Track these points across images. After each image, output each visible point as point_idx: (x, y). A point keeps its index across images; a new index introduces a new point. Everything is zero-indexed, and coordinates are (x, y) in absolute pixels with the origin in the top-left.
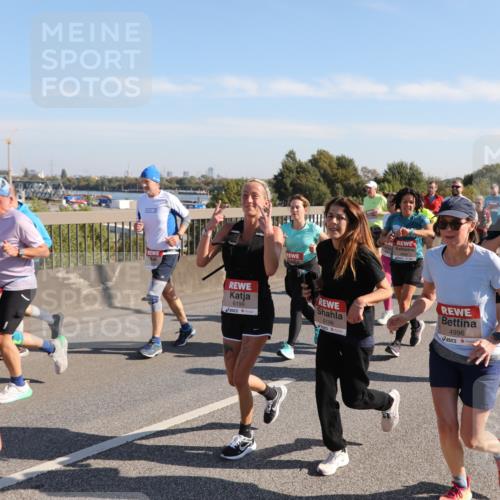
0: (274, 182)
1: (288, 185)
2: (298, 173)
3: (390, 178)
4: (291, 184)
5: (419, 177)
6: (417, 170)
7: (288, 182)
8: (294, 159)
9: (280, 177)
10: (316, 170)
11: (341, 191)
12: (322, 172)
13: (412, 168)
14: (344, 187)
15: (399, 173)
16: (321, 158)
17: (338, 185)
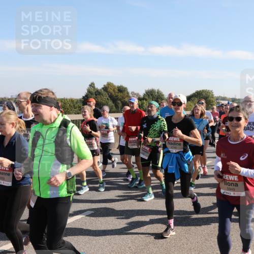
0: (83, 100)
2: (96, 95)
3: (147, 97)
5: (162, 97)
6: (161, 94)
8: (94, 87)
9: (86, 98)
10: (107, 94)
11: (120, 105)
12: (110, 94)
13: (158, 92)
14: (122, 102)
15: (152, 95)
16: (109, 87)
17: (119, 102)
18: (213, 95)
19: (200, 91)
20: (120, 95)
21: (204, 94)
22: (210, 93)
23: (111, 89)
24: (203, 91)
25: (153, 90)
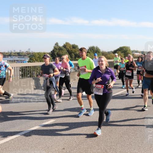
0: (51, 53)
1: (56, 54)
2: (59, 50)
3: (90, 51)
4: (57, 54)
5: (99, 51)
6: (98, 49)
7: (56, 53)
8: (58, 45)
9: (53, 52)
10: (65, 49)
11: (74, 56)
12: (67, 50)
13: (97, 48)
14: (75, 54)
15: (93, 50)
16: (67, 45)
17: (73, 54)
18: (130, 49)
19: (122, 47)
20: (73, 50)
21: (125, 49)
22: (128, 48)
23: (68, 46)
24: (124, 47)
25: (93, 47)
